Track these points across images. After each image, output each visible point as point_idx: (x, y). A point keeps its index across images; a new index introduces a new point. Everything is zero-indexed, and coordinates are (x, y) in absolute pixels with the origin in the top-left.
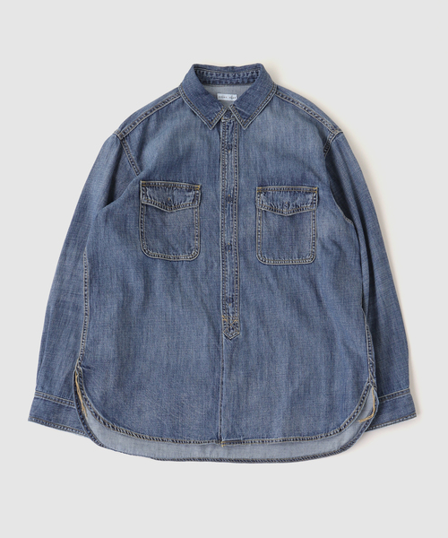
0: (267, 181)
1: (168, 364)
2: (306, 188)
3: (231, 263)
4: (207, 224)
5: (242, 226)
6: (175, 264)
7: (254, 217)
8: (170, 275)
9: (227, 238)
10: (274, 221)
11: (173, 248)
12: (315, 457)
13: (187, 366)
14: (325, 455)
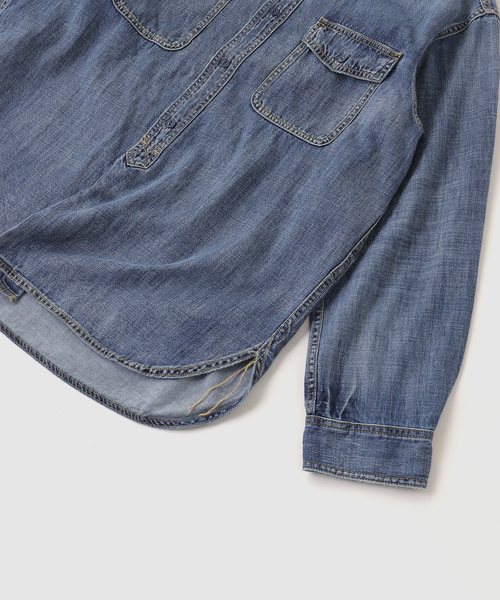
0: (342, 17)
1: (26, 149)
2: (387, 48)
3: (211, 84)
4: (222, 23)
5: (263, 50)
6: (142, 41)
7: (288, 50)
8: (123, 46)
9: (233, 50)
10: (311, 68)
11: (156, 25)
12: (102, 400)
13: (47, 166)
14: (117, 408)
